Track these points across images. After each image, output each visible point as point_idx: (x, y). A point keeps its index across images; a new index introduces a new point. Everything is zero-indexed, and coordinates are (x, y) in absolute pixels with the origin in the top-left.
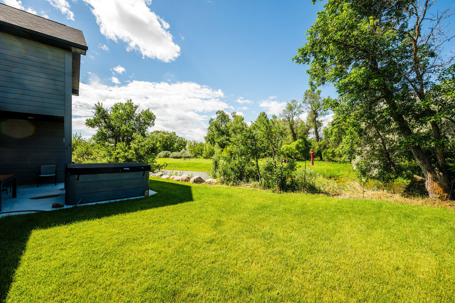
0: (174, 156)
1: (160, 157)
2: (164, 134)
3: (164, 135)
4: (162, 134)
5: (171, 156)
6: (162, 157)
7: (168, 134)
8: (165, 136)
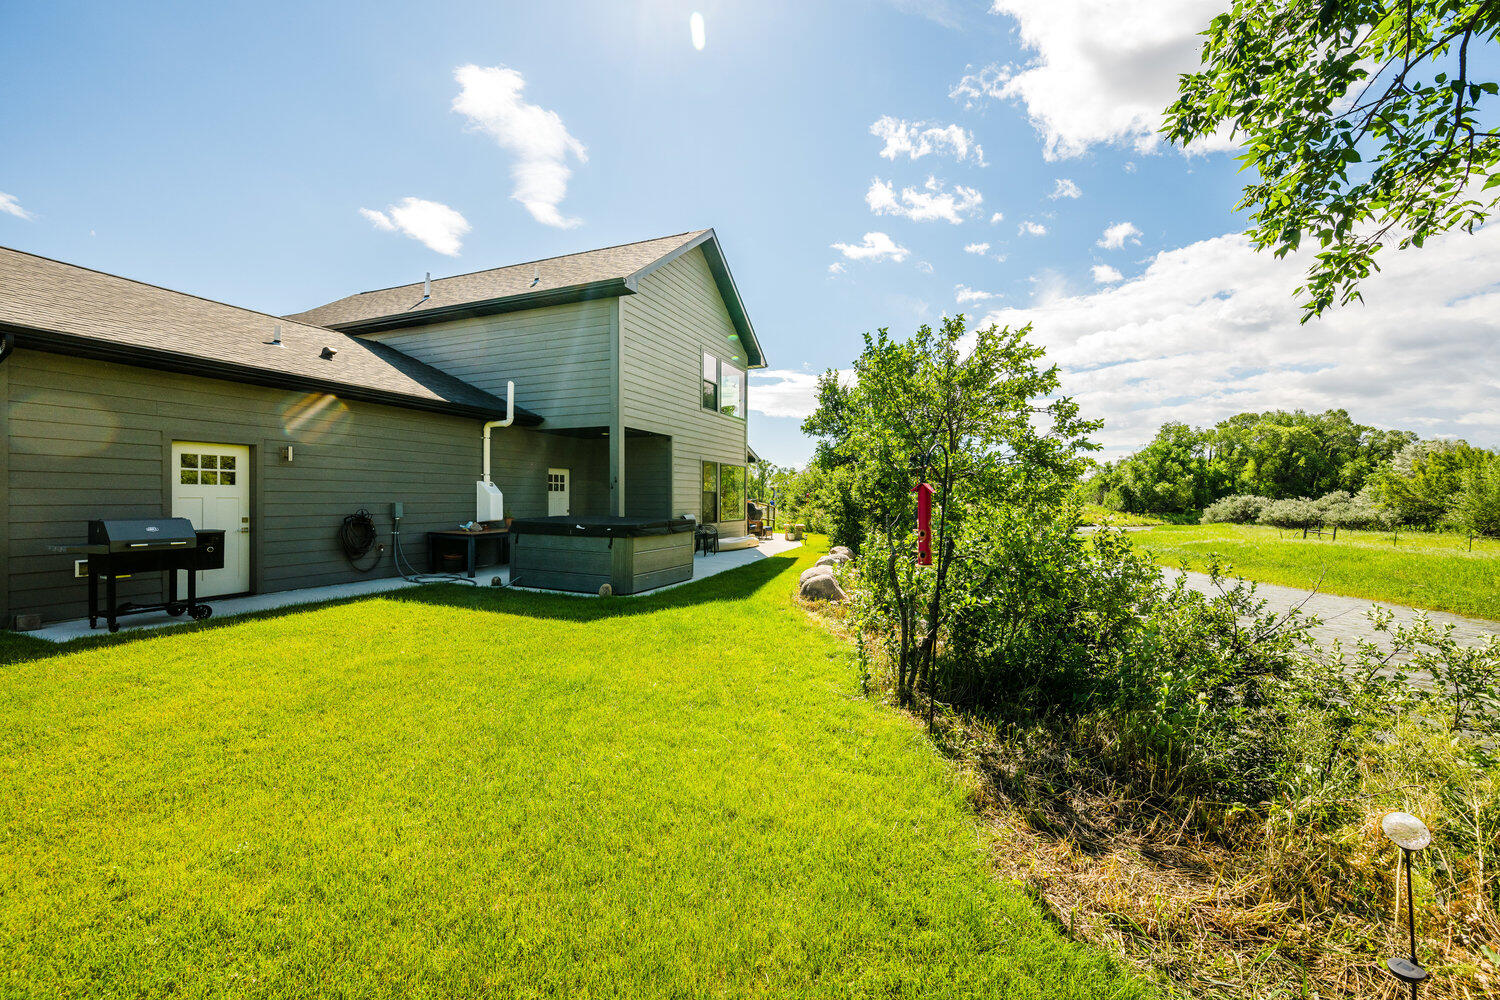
0: (1277, 515)
1: (1218, 518)
2: (1279, 423)
3: (1281, 429)
4: (1271, 426)
5: (1263, 516)
6: (1225, 521)
7: (1303, 421)
8: (1285, 432)
